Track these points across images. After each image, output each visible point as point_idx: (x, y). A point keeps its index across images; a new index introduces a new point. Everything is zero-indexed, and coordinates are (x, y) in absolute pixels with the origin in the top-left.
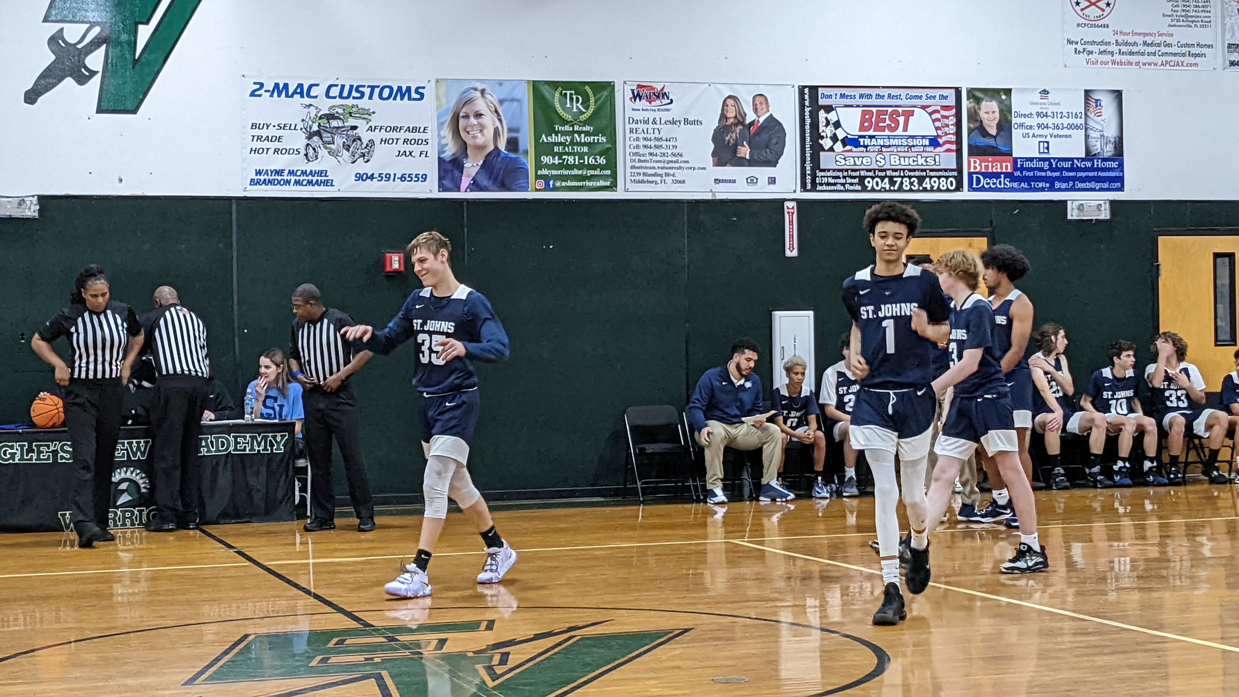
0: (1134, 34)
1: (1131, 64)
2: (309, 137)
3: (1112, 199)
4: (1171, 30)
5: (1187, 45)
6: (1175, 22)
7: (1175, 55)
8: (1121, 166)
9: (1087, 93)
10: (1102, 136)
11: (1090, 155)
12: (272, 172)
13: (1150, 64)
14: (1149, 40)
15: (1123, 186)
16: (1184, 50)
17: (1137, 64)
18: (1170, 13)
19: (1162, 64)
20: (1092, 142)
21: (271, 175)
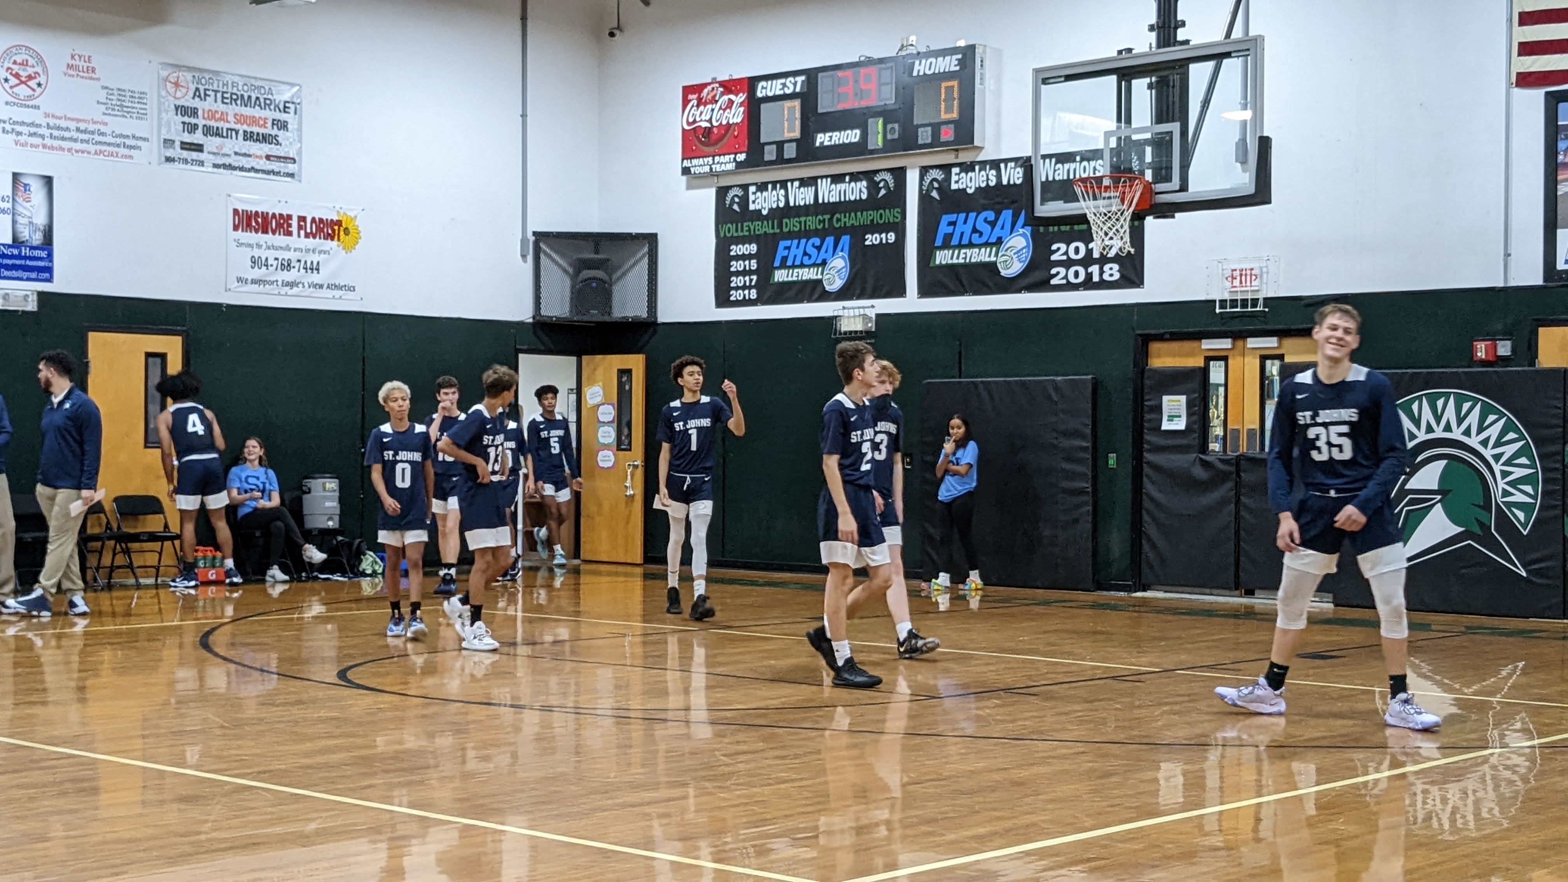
0: (66, 118)
1: (63, 150)
3: (40, 289)
4: (106, 119)
5: (121, 136)
6: (110, 111)
7: (109, 144)
8: (50, 256)
9: (16, 176)
10: (30, 223)
11: (17, 242)
13: (83, 152)
14: (82, 126)
15: (52, 277)
16: (118, 141)
17: (70, 150)
18: (104, 101)
19: (96, 153)
20: (20, 228)
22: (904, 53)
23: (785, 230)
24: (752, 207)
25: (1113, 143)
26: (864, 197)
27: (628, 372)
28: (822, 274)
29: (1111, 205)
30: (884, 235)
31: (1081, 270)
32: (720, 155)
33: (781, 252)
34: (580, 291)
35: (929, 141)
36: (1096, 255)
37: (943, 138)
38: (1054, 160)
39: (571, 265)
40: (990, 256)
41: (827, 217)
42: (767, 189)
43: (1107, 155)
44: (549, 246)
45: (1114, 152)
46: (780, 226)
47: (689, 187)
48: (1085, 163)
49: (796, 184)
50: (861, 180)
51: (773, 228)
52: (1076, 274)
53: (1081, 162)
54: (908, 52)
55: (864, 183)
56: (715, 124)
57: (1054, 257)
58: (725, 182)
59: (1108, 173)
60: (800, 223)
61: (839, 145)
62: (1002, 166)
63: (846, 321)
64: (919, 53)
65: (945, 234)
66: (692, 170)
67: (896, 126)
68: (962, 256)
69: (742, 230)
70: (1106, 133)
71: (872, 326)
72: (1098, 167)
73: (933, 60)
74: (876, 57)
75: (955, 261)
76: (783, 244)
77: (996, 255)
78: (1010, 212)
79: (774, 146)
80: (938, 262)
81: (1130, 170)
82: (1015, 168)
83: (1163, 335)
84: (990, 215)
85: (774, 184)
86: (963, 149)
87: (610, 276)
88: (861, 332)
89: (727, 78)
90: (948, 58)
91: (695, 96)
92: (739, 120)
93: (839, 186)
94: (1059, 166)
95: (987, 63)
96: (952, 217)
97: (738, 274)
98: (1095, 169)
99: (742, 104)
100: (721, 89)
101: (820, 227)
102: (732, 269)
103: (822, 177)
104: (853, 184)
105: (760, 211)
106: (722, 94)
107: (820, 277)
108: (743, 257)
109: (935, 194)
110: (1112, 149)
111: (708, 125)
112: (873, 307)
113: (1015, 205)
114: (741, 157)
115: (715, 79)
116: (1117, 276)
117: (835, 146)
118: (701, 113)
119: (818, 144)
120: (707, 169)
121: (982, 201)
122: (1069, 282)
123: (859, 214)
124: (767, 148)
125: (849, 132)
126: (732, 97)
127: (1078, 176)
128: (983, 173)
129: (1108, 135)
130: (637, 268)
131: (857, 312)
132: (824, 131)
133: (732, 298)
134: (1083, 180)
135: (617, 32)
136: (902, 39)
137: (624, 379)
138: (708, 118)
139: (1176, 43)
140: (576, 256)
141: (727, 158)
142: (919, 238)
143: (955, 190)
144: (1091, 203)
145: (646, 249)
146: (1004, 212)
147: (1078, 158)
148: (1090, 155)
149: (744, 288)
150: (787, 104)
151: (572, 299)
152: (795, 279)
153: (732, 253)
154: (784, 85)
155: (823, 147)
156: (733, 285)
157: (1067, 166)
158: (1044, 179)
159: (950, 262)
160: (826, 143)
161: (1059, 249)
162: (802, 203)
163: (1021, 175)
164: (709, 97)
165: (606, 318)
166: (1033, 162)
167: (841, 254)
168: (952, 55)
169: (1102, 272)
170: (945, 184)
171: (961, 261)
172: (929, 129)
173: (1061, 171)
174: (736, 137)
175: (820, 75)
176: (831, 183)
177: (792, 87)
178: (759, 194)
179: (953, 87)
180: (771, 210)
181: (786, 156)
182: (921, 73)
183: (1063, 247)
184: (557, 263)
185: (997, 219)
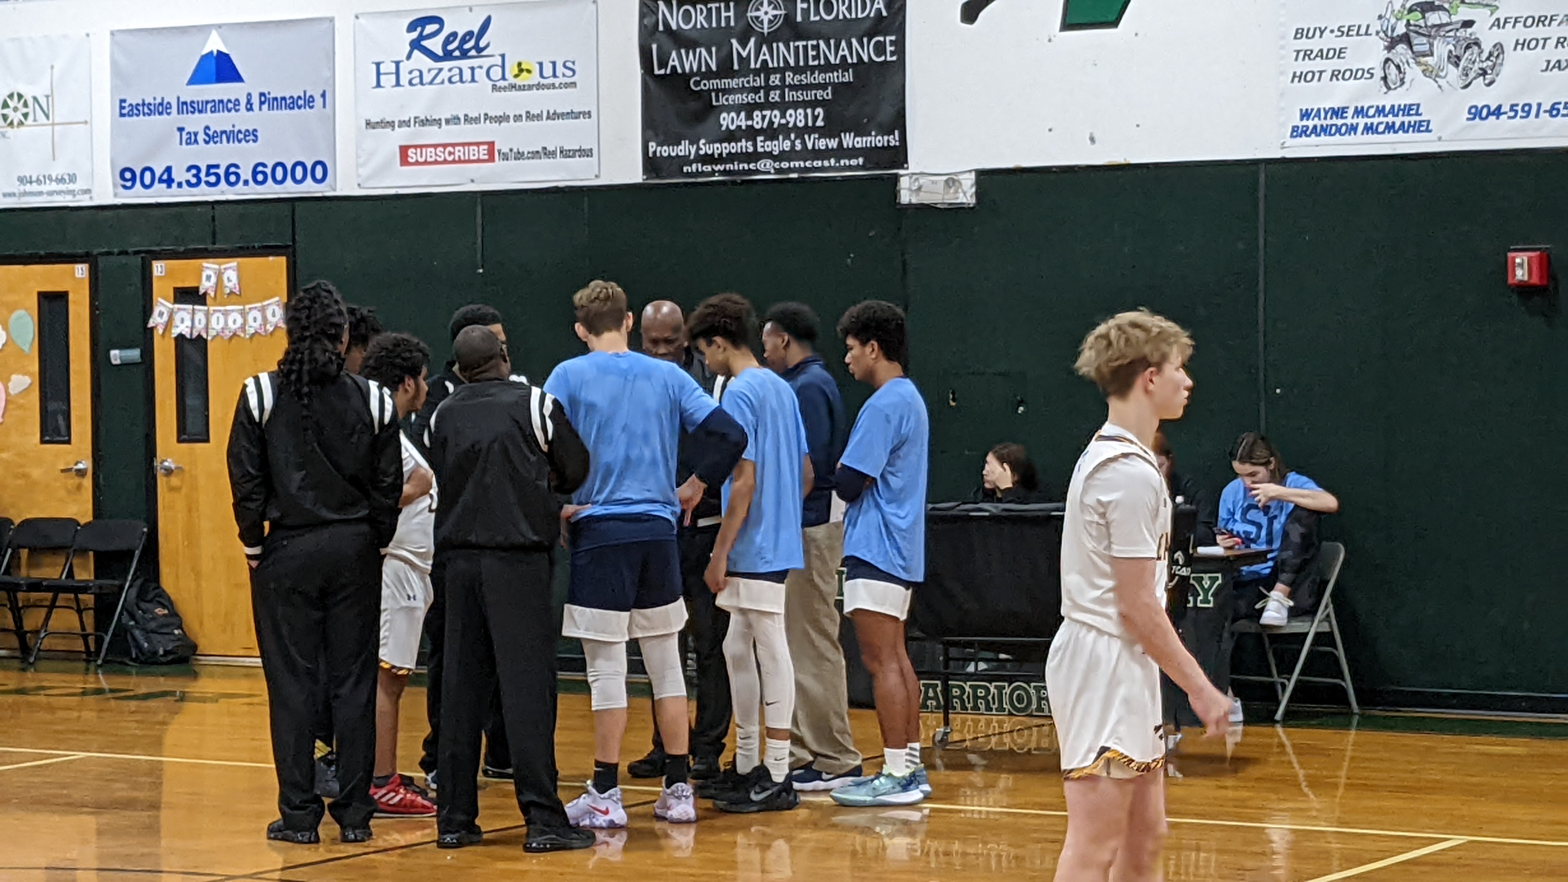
2: (1390, 48)
12: (1326, 113)
21: (1325, 118)
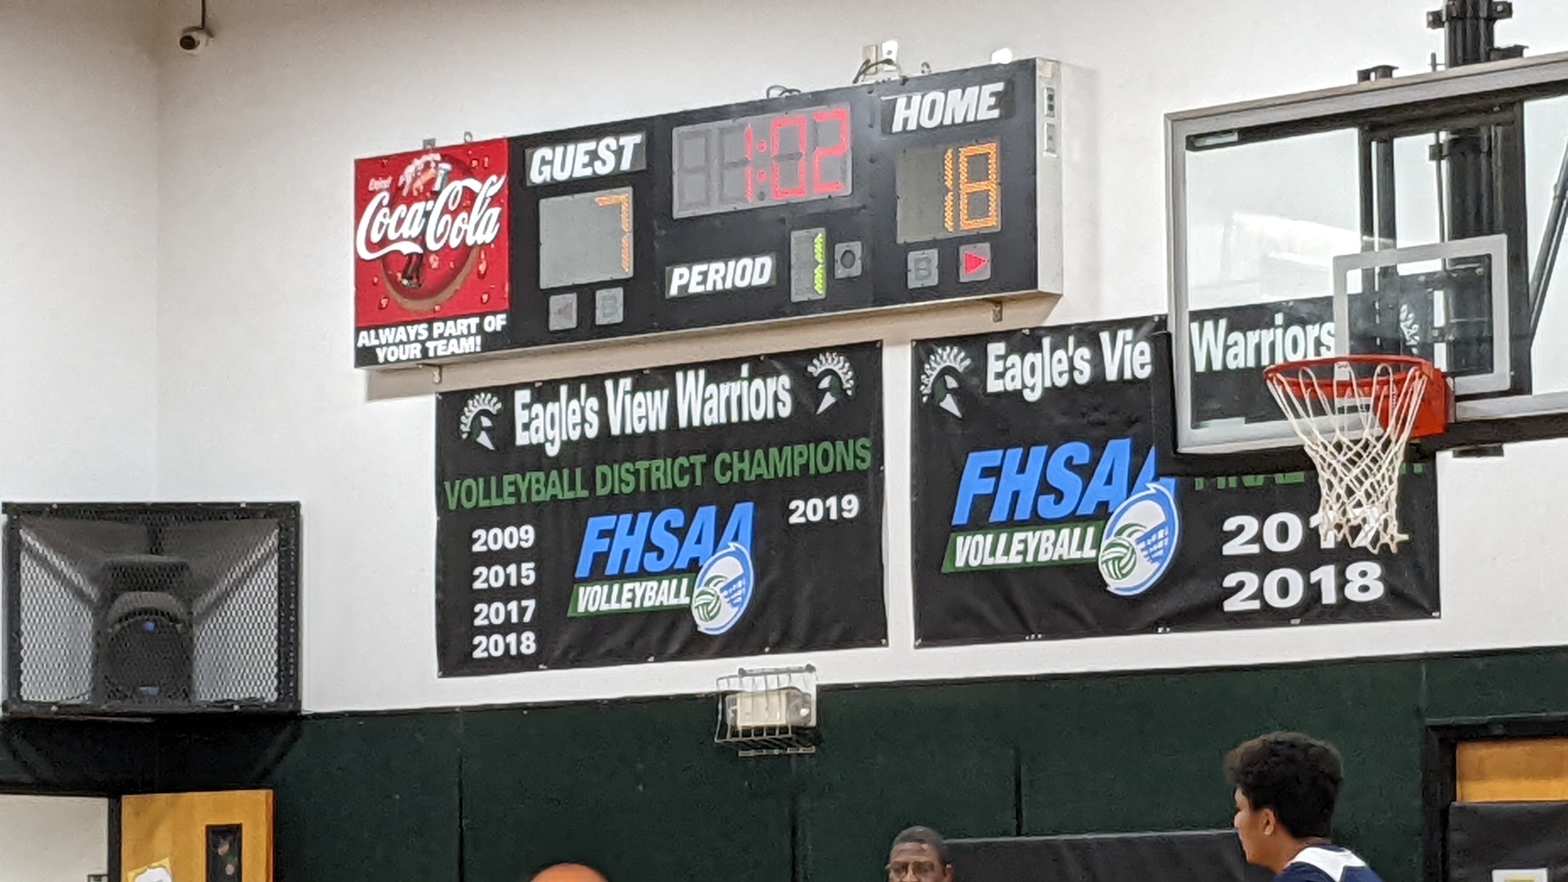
22: (870, 80)
23: (601, 491)
24: (522, 439)
25: (1355, 283)
26: (785, 411)
27: (232, 832)
28: (690, 593)
29: (1359, 426)
30: (832, 501)
31: (1294, 577)
32: (445, 320)
33: (591, 545)
34: (118, 638)
35: (934, 281)
36: (1328, 542)
37: (965, 277)
38: (1223, 323)
39: (93, 580)
40: (1081, 547)
41: (699, 459)
42: (556, 398)
43: (1341, 310)
44: (41, 536)
45: (1358, 305)
46: (590, 483)
47: (374, 394)
48: (1295, 330)
49: (626, 383)
50: (778, 374)
51: (572, 487)
52: (1284, 588)
53: (1286, 326)
54: (880, 77)
55: (785, 380)
56: (432, 246)
57: (1231, 549)
58: (456, 381)
59: (1346, 353)
60: (636, 473)
61: (725, 293)
62: (1105, 337)
63: (749, 701)
64: (905, 80)
65: (975, 496)
66: (381, 354)
67: (857, 247)
68: (1016, 547)
69: (500, 495)
70: (1338, 259)
71: (808, 714)
72: (1326, 339)
73: (939, 96)
74: (806, 89)
75: (1000, 559)
76: (596, 524)
77: (1097, 545)
78: (1126, 443)
79: (572, 298)
80: (960, 563)
81: (1398, 344)
82: (1134, 342)
83: (1485, 726)
84: (1080, 452)
85: (574, 383)
86: (1012, 299)
87: (188, 603)
88: (784, 729)
89: (460, 141)
90: (973, 91)
91: (386, 183)
92: (489, 237)
93: (725, 388)
94: (1237, 336)
95: (1063, 101)
96: (992, 458)
97: (490, 595)
98: (1318, 343)
99: (495, 201)
100: (447, 166)
101: (684, 483)
102: (478, 585)
103: (685, 368)
104: (758, 383)
105: (540, 447)
106: (450, 177)
107: (684, 600)
108: (503, 557)
109: (949, 404)
110: (1352, 298)
111: (418, 249)
112: (810, 669)
113: (1138, 428)
114: (496, 323)
115: (430, 142)
116: (1377, 591)
117: (715, 295)
118: (400, 222)
119: (674, 291)
120: (415, 351)
121: (1063, 420)
122: (1266, 606)
123: (773, 451)
124: (555, 302)
125: (746, 261)
126: (473, 184)
127: (1279, 360)
128: (1060, 354)
129: (1342, 264)
130: (251, 588)
131: (773, 682)
132: (689, 260)
133: (478, 654)
134: (1289, 369)
135: (200, 37)
136: (867, 49)
137: (223, 849)
138: (415, 232)
139: (1493, 53)
140: (105, 559)
141: (463, 324)
142: (915, 506)
143: (998, 395)
144: (1313, 422)
145: (272, 541)
146: (1112, 443)
147: (1279, 319)
148: (1304, 311)
149: (505, 628)
150: (603, 198)
151: (96, 661)
152: (626, 605)
153: (477, 548)
154: (594, 156)
155: (686, 299)
156: (479, 622)
157: (1253, 336)
158: (1201, 367)
159: (989, 561)
160: (694, 289)
161: (1241, 529)
162: (640, 429)
163: (1147, 358)
164: (419, 184)
165: (179, 706)
166: (1171, 328)
167: (733, 546)
168: (981, 84)
169: (1342, 582)
170: (975, 381)
171: (1015, 559)
172: (933, 254)
173: (1240, 349)
174: (481, 276)
175: (677, 132)
176: (707, 383)
177: (611, 160)
178: (537, 408)
179: (986, 156)
180: (567, 444)
181: (600, 320)
182: (912, 126)
183: (1251, 524)
184: (57, 574)
185: (1095, 461)
